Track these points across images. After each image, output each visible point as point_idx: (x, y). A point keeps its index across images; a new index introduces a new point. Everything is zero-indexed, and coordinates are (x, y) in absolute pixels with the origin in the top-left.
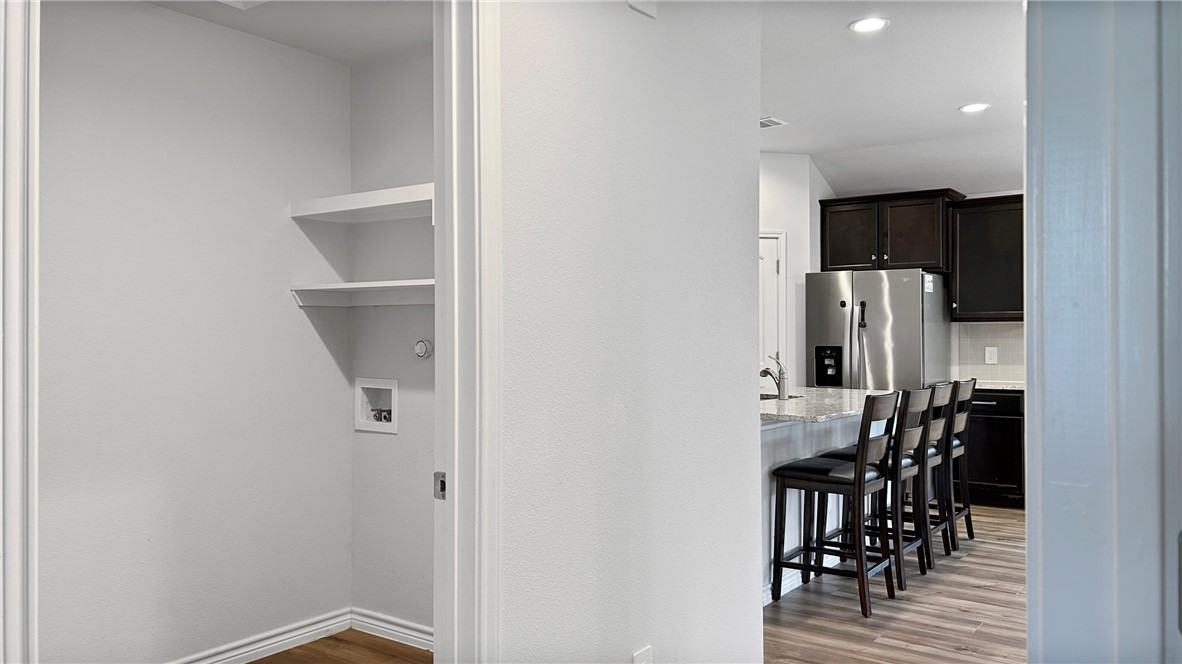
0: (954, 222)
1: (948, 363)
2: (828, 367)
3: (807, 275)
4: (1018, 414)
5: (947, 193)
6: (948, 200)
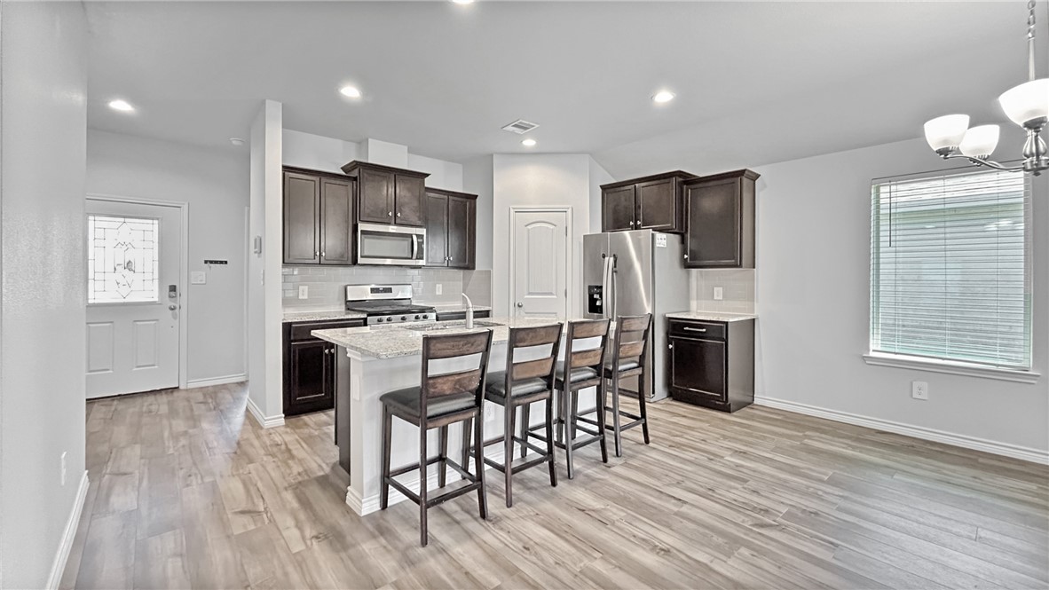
0: (687, 195)
1: (688, 298)
2: (596, 300)
3: (584, 236)
4: (722, 339)
5: (680, 174)
6: (681, 179)
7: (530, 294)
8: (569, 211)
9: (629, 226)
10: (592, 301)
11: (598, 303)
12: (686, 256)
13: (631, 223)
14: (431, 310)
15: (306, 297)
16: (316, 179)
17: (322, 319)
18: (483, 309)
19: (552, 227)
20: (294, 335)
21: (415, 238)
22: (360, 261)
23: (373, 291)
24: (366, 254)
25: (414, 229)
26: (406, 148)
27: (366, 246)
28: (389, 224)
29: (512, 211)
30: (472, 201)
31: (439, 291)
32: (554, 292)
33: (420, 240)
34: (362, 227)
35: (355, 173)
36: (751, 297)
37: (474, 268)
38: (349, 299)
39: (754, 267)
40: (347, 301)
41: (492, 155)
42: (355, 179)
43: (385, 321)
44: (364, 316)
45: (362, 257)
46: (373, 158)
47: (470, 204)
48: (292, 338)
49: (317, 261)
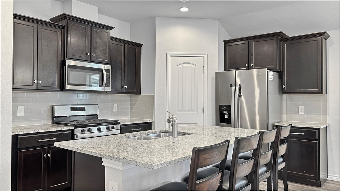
0: (284, 48)
1: (281, 113)
2: (225, 114)
3: (216, 72)
4: (316, 140)
5: (280, 34)
6: (280, 38)
7: (180, 110)
8: (206, 56)
9: (245, 67)
10: (222, 115)
11: (226, 117)
12: (284, 87)
13: (247, 65)
14: (117, 123)
15: (23, 114)
16: (35, 25)
17: (42, 131)
18: (149, 121)
19: (194, 67)
20: (20, 144)
21: (104, 72)
22: (68, 87)
23: (73, 109)
24: (71, 82)
25: (103, 65)
26: (97, 8)
27: (71, 76)
28: (86, 61)
29: (168, 55)
30: (139, 48)
31: (115, 109)
32: (196, 110)
33: (108, 74)
34: (69, 62)
35: (63, 23)
36: (325, 112)
37: (140, 94)
38: (56, 115)
39: (326, 94)
40: (53, 117)
41: (155, 17)
42: (63, 27)
43: (86, 132)
44: (72, 128)
45: (68, 84)
46: (75, 13)
47: (138, 50)
48: (18, 147)
49: (35, 87)
